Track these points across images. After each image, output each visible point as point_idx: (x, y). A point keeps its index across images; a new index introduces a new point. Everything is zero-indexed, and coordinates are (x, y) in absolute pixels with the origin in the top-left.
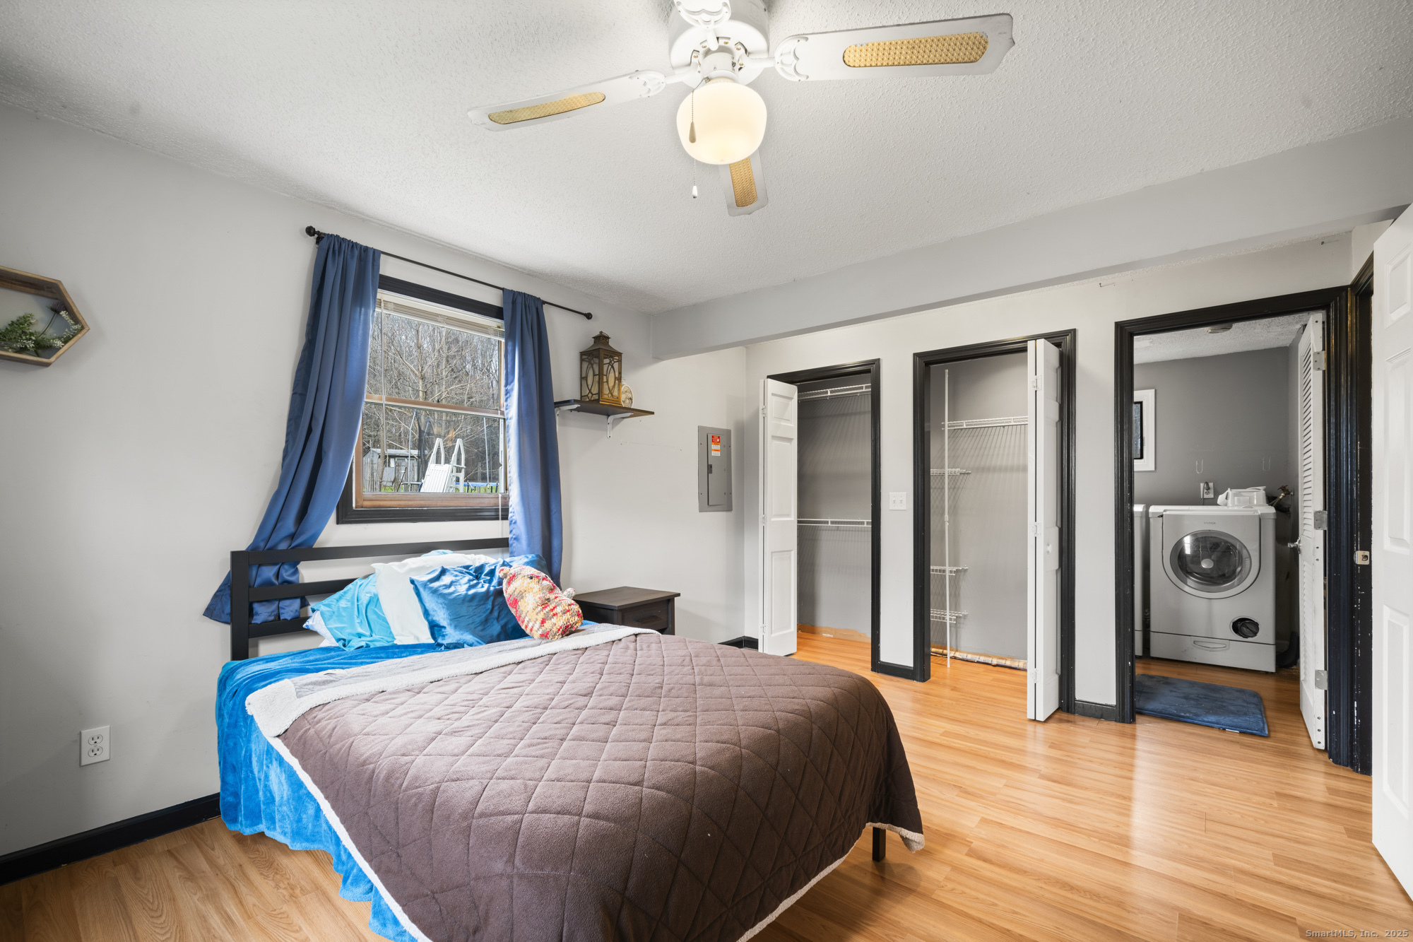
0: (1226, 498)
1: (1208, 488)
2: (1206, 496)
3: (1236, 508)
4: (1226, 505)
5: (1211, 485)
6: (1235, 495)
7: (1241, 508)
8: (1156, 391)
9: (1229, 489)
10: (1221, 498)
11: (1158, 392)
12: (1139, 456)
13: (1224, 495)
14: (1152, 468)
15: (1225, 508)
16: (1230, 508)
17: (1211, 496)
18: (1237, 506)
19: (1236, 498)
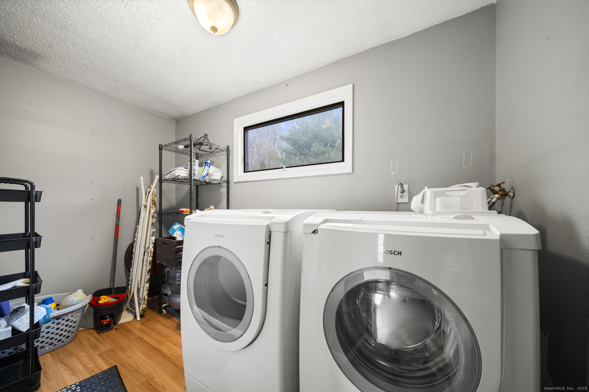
0: (422, 202)
1: (403, 192)
2: (400, 200)
3: (438, 219)
4: (422, 212)
5: (406, 187)
6: (435, 195)
7: (449, 219)
8: (353, 86)
9: (426, 188)
10: (416, 201)
11: (355, 87)
12: (341, 160)
13: (420, 196)
14: (351, 171)
15: (421, 216)
16: (429, 219)
17: (406, 200)
18: (440, 213)
19: (438, 199)
